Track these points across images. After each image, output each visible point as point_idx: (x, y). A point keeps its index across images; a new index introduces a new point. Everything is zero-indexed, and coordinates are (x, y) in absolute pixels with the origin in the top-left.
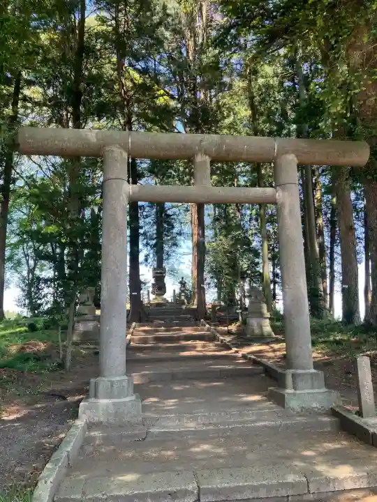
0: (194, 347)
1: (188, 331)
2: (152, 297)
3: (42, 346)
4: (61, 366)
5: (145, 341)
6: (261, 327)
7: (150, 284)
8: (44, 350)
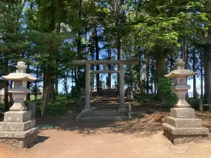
0: (111, 102)
1: (112, 98)
2: (106, 87)
3: (73, 101)
4: (78, 105)
5: (99, 101)
6: (130, 97)
7: (105, 82)
8: (74, 102)
